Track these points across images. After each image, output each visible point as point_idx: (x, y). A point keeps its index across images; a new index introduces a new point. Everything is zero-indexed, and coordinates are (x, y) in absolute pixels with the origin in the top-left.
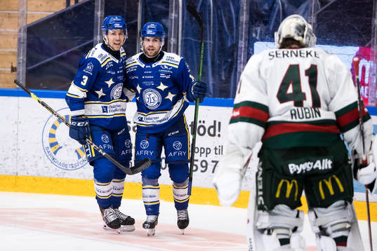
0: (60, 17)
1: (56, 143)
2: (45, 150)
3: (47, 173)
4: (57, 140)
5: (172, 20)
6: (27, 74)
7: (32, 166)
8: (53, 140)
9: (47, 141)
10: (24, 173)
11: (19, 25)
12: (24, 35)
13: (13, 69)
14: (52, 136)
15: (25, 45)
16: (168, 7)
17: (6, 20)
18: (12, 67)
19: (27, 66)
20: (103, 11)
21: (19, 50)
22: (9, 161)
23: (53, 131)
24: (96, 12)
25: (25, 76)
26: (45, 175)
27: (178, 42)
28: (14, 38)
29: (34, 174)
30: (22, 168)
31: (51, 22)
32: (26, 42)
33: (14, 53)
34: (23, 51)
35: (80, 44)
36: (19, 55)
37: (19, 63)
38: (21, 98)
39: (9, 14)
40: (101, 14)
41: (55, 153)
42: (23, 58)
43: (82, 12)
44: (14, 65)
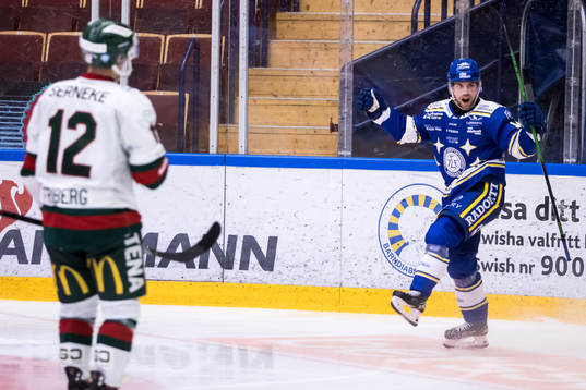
0: (403, 47)
1: (400, 238)
2: (384, 247)
3: (387, 284)
4: (400, 231)
5: (571, 49)
6: (354, 134)
7: (364, 272)
8: (395, 233)
9: (386, 235)
10: (352, 284)
11: (340, 61)
12: (349, 76)
13: (333, 128)
14: (393, 226)
15: (351, 91)
16: (565, 30)
17: (322, 54)
18: (332, 125)
19: (354, 123)
20: (468, 38)
21: (342, 98)
22: (329, 266)
23: (394, 220)
24: (456, 39)
25: (351, 137)
26: (383, 286)
27: (581, 83)
28: (334, 81)
29: (366, 284)
30: (349, 275)
31: (390, 56)
32: (352, 87)
33: (333, 104)
34: (348, 100)
35: (433, 89)
36: (341, 107)
37: (343, 118)
38: (345, 171)
39: (326, 45)
40: (465, 43)
41: (398, 252)
42: (348, 110)
43: (436, 40)
44: (335, 122)
